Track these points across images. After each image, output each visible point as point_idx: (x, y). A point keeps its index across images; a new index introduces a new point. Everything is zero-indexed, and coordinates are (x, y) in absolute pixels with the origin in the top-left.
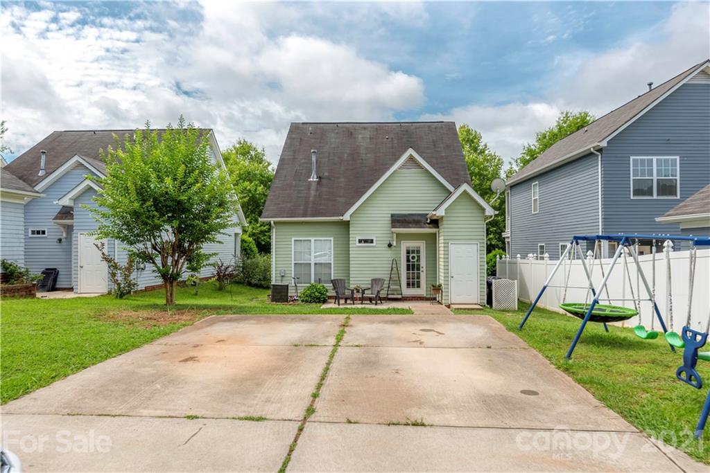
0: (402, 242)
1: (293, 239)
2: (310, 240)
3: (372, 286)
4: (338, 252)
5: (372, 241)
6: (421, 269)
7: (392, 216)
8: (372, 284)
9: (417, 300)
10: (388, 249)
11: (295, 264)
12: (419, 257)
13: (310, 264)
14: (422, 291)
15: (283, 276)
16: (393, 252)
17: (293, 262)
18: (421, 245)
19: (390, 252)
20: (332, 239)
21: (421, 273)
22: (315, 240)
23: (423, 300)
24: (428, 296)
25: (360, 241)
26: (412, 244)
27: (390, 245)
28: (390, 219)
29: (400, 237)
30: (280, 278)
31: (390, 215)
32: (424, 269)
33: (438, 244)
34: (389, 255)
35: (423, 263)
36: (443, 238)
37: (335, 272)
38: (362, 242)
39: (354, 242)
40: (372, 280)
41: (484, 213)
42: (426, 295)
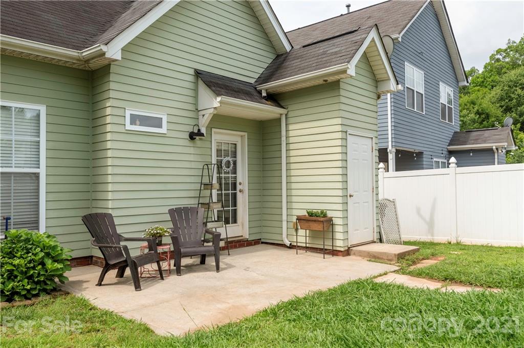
0: (215, 130)
3: (175, 224)
6: (239, 187)
7: (198, 73)
8: (173, 220)
10: (187, 142)
12: (235, 163)
14: (241, 229)
16: (198, 151)
18: (239, 139)
19: (192, 150)
20: (43, 108)
21: (239, 195)
24: (251, 238)
25: (134, 119)
31: (192, 72)
32: (245, 187)
33: (284, 139)
34: (192, 158)
35: (243, 176)
36: (339, 121)
37: (52, 196)
38: (138, 122)
39: (120, 120)
40: (171, 212)
41: (377, 87)
42: (249, 234)
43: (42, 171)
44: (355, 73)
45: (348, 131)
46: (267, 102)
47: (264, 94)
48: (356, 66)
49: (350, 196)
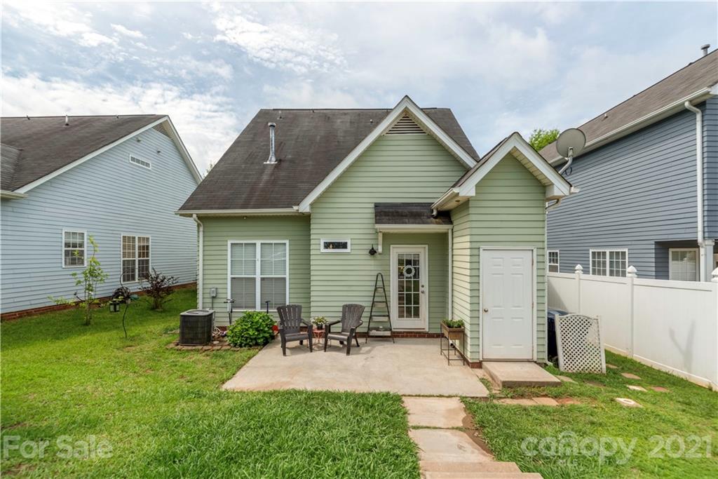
0: (392, 246)
1: (229, 243)
2: (255, 244)
5: (344, 246)
6: (421, 289)
7: (377, 206)
8: (344, 312)
9: (415, 337)
10: (369, 257)
11: (232, 278)
12: (417, 270)
13: (254, 279)
14: (421, 323)
15: (213, 297)
16: (377, 263)
17: (229, 276)
18: (422, 253)
19: (372, 262)
20: (287, 242)
21: (421, 295)
22: (262, 244)
23: (424, 337)
24: (432, 331)
25: (327, 245)
26: (408, 250)
27: (373, 252)
28: (373, 211)
29: (389, 239)
30: (210, 300)
31: (373, 205)
32: (426, 289)
33: (450, 250)
34: (372, 268)
35: (424, 279)
36: (468, 238)
37: (292, 291)
38: (331, 246)
39: (317, 247)
40: (345, 307)
41: (545, 193)
42: (429, 328)
43: (287, 276)
44: (476, 193)
45: (483, 247)
46: (434, 220)
47: (435, 213)
48: (476, 186)
49: (486, 311)
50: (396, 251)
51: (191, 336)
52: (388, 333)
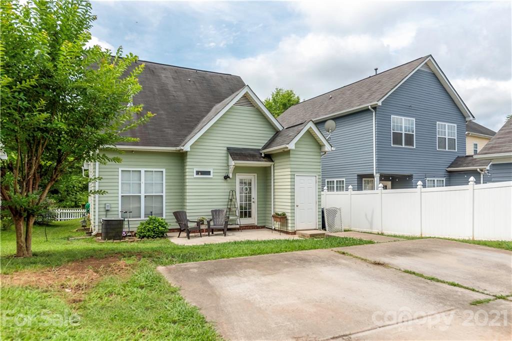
0: (237, 174)
1: (120, 170)
2: (140, 171)
3: (213, 217)
4: (171, 184)
5: (208, 173)
6: (252, 200)
7: (229, 149)
8: (213, 215)
9: (250, 229)
10: (223, 181)
11: (122, 196)
12: (250, 189)
13: (140, 197)
14: (253, 220)
15: (108, 210)
16: (228, 184)
17: (120, 195)
18: (253, 178)
19: (225, 184)
20: (164, 170)
21: (252, 204)
22: (145, 171)
23: (254, 228)
24: (259, 225)
25: (198, 173)
26: (246, 177)
27: (226, 177)
28: (225, 152)
29: (237, 169)
30: (104, 213)
31: (226, 149)
32: (256, 200)
33: (272, 177)
34: (226, 187)
35: (254, 195)
36: (289, 170)
37: (167, 204)
38: (200, 174)
39: (191, 174)
40: (212, 211)
41: (321, 149)
42: (258, 223)
43: (164, 194)
44: (295, 147)
45: (296, 174)
46: (263, 159)
47: (263, 155)
48: (295, 144)
49: (297, 206)
50: (239, 177)
51: (114, 234)
52: (238, 226)
